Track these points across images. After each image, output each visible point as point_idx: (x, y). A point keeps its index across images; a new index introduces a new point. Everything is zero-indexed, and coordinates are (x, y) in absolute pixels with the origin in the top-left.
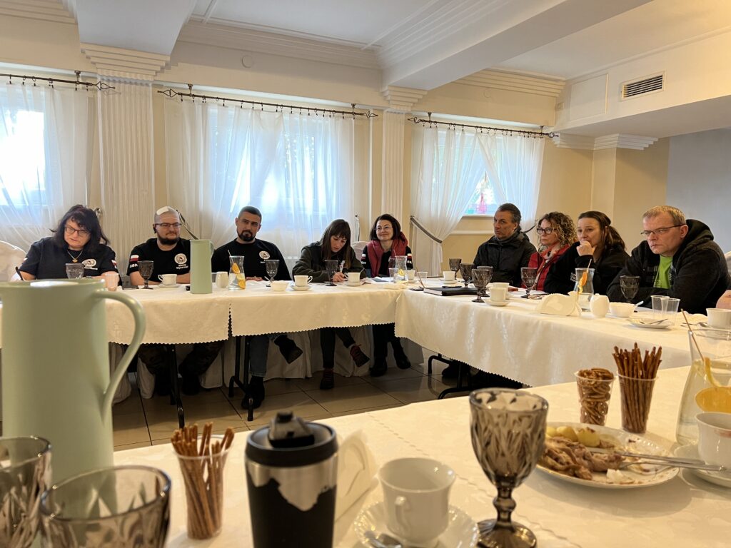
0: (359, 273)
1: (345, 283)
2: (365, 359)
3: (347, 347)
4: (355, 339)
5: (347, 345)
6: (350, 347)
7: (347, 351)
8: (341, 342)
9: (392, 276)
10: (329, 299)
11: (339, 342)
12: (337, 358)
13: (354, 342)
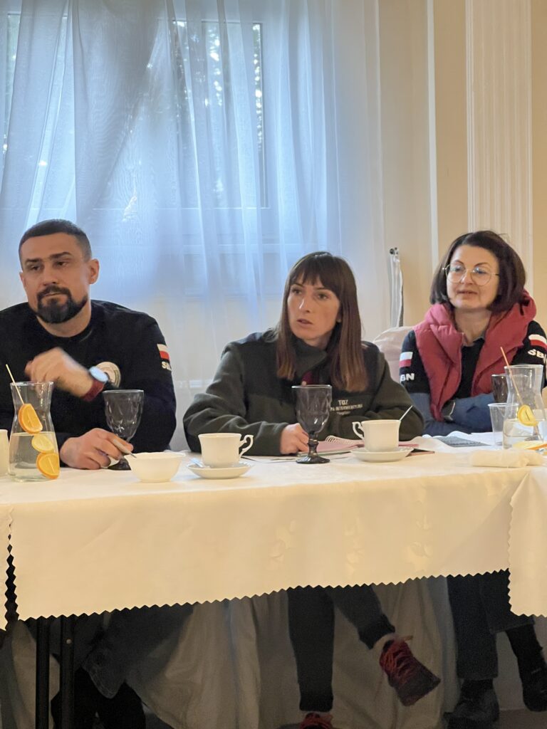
0: (398, 422)
1: (355, 453)
2: (426, 681)
3: (371, 645)
4: (393, 622)
5: (369, 638)
6: (379, 645)
7: (371, 658)
8: (353, 633)
9: (500, 428)
10: (305, 501)
11: (346, 634)
12: (340, 683)
13: (391, 629)
